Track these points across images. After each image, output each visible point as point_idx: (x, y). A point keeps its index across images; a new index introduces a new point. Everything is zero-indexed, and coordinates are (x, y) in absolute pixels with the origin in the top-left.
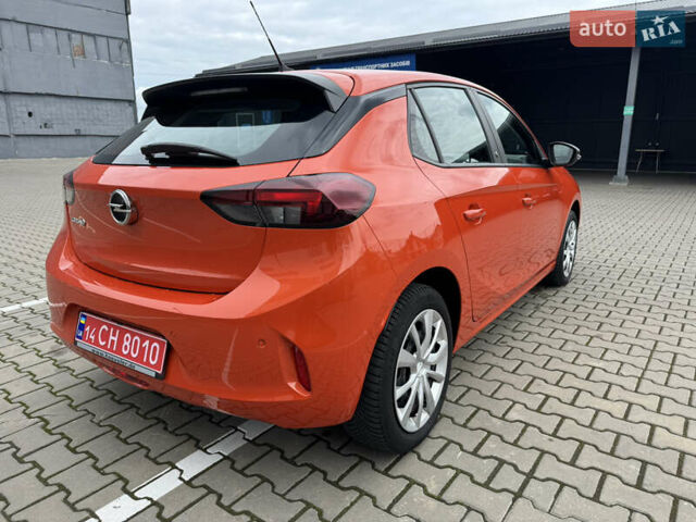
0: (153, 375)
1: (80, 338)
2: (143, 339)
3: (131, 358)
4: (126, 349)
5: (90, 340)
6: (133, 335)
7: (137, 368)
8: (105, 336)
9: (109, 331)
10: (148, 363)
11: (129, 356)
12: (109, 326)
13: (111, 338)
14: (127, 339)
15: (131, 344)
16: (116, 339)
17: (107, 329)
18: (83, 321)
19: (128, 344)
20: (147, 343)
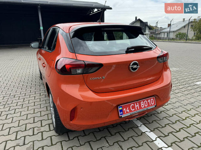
0: (154, 107)
1: (122, 114)
2: (147, 100)
3: (146, 107)
4: (143, 106)
5: (127, 112)
6: (143, 101)
7: (149, 108)
8: (133, 107)
9: (134, 105)
10: (151, 105)
11: (145, 107)
12: (134, 104)
13: (136, 106)
14: (142, 103)
15: (144, 104)
16: (138, 106)
17: (133, 105)
18: (121, 109)
19: (143, 104)
20: (149, 100)
